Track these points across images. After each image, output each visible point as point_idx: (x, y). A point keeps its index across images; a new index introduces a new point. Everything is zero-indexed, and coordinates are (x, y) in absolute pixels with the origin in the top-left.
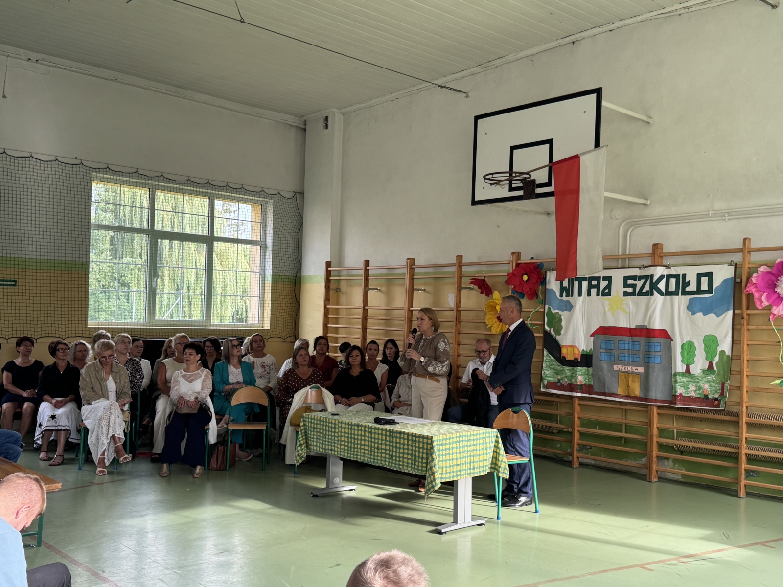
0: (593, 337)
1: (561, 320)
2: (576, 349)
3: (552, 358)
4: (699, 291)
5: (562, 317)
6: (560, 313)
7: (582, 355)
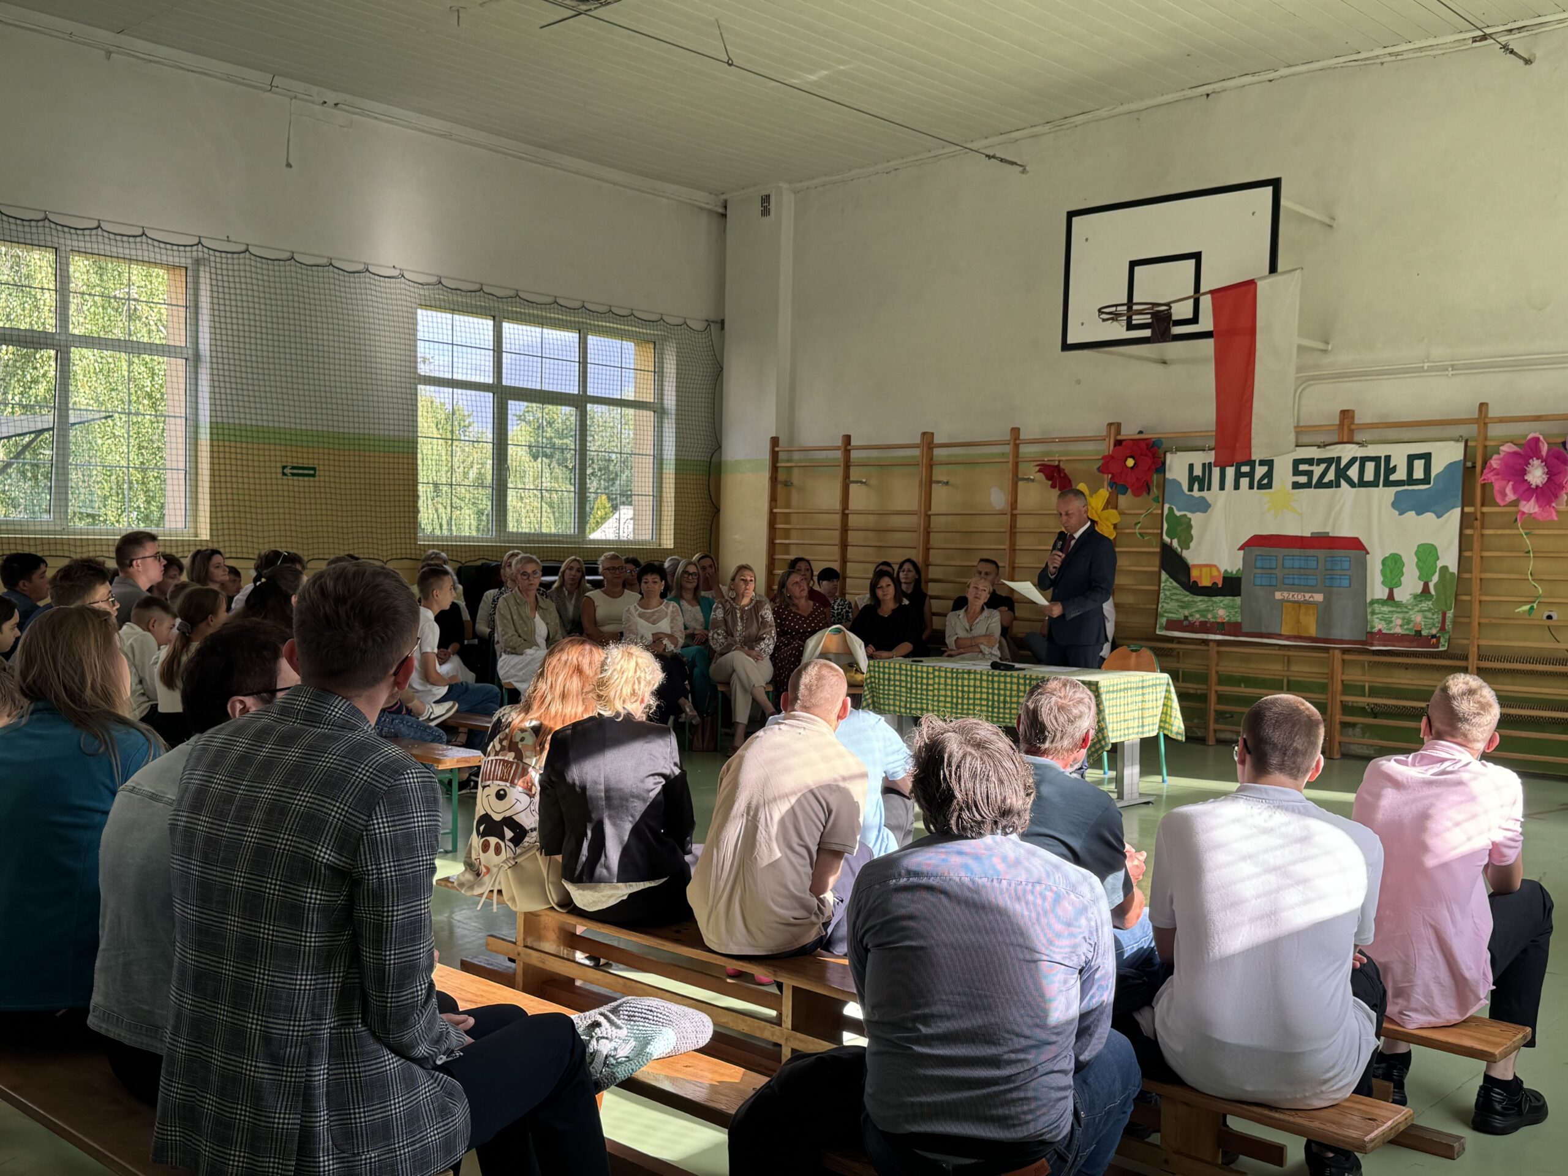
0: (1242, 552)
1: (1190, 527)
2: (1214, 569)
3: (1175, 584)
4: (1410, 480)
5: (1193, 523)
6: (1189, 515)
7: (1224, 578)
